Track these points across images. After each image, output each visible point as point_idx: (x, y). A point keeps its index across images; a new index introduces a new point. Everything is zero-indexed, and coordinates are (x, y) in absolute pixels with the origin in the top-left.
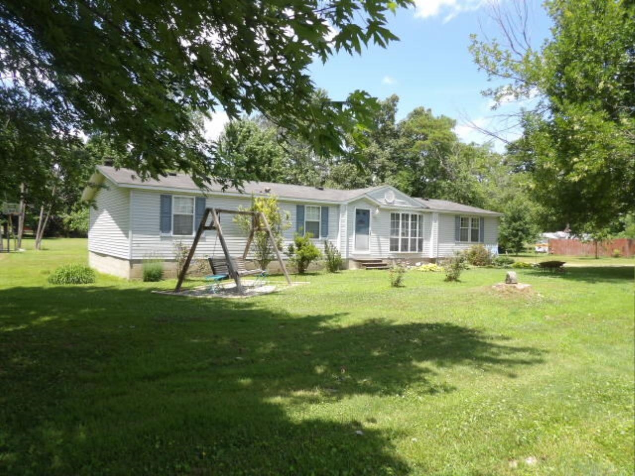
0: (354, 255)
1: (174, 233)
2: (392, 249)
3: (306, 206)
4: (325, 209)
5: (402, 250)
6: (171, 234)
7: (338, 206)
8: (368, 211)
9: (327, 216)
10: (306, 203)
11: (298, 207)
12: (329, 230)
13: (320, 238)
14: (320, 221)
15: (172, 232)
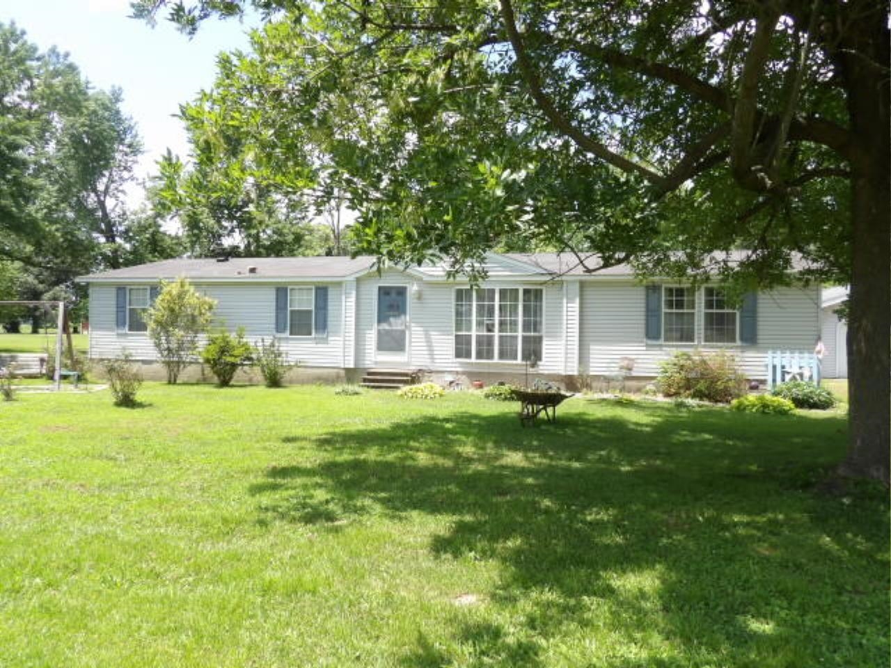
0: (376, 363)
1: (130, 330)
2: (458, 355)
3: (289, 287)
4: (322, 292)
5: (479, 356)
6: (126, 330)
7: (339, 284)
8: (404, 289)
9: (325, 300)
10: (290, 283)
11: (278, 290)
12: (329, 323)
13: (313, 335)
14: (313, 308)
15: (127, 328)
